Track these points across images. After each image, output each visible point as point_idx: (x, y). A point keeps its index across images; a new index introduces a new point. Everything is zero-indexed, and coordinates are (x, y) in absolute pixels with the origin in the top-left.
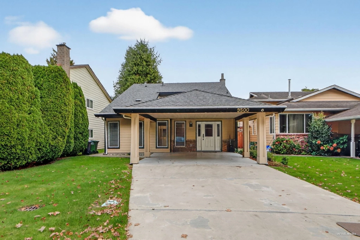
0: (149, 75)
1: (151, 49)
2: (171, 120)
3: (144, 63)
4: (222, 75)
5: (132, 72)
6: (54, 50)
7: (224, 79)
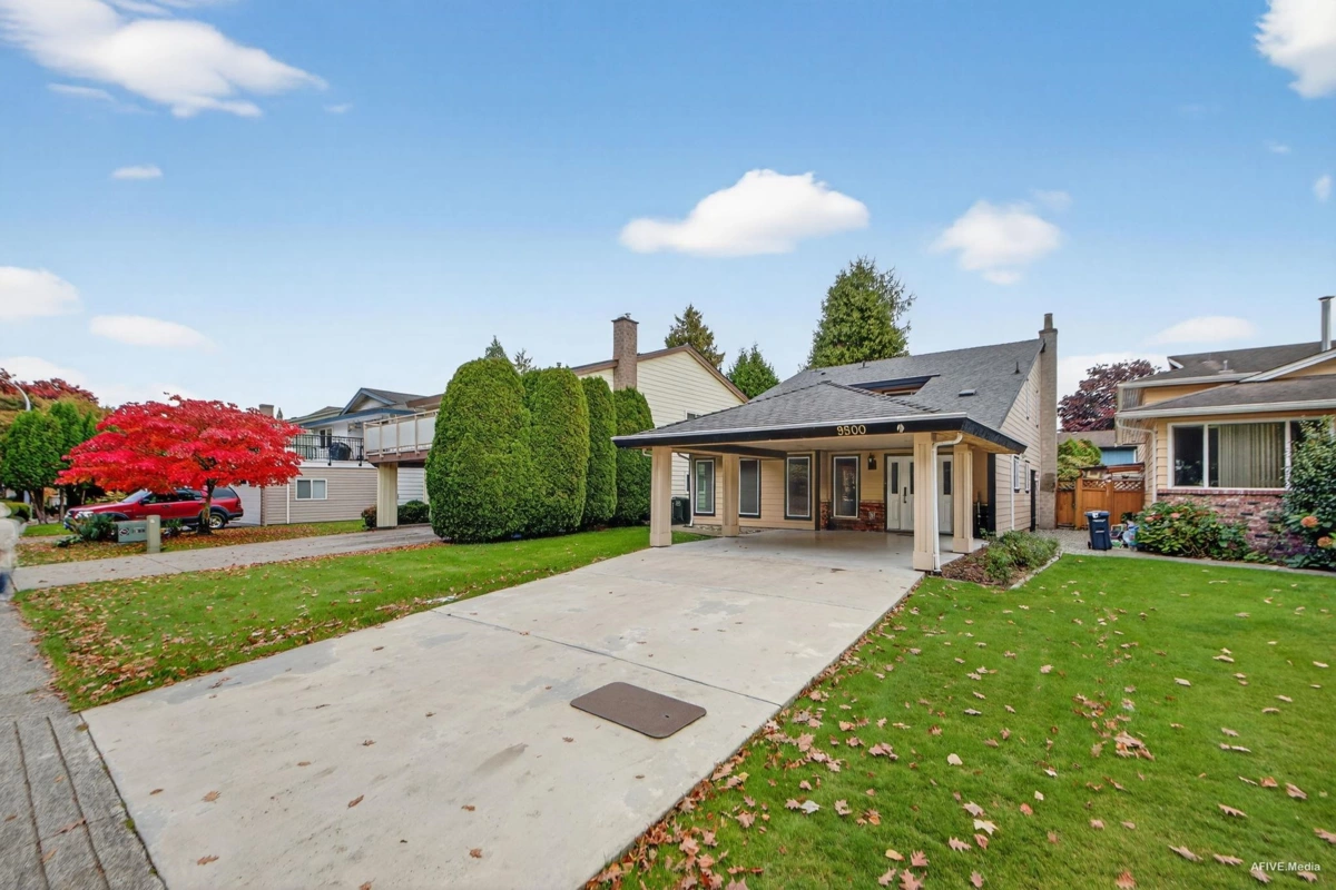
0: (866, 343)
1: (882, 276)
2: (818, 452)
3: (856, 315)
4: (1048, 318)
5: (827, 341)
6: (678, 319)
7: (1054, 327)
